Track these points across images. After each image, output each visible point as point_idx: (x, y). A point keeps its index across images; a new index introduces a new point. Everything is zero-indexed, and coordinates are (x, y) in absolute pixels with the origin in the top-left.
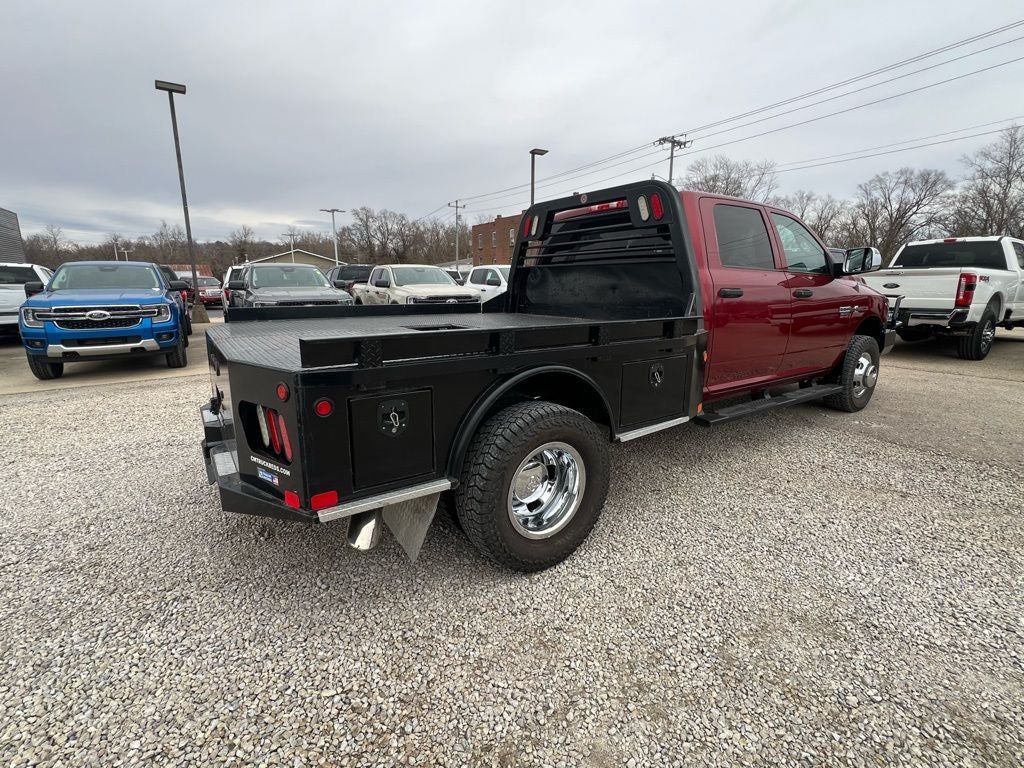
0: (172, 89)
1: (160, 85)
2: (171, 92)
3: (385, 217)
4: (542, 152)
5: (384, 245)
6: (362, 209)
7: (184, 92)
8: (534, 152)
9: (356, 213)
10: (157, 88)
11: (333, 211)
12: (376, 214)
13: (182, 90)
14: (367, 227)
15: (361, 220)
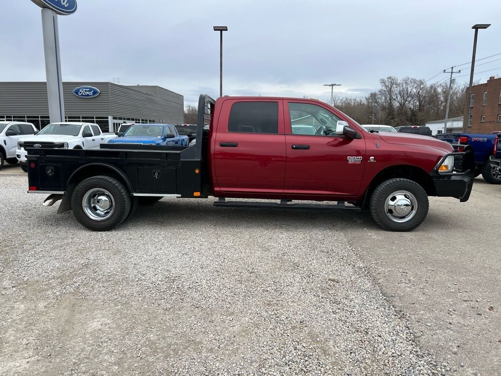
0: (221, 29)
1: (216, 29)
2: (221, 31)
3: (406, 83)
4: (485, 26)
5: (402, 106)
6: (388, 78)
7: (227, 30)
8: (476, 28)
9: (383, 82)
10: (215, 30)
11: (332, 85)
12: (399, 81)
13: (226, 29)
14: (390, 91)
15: (386, 86)
